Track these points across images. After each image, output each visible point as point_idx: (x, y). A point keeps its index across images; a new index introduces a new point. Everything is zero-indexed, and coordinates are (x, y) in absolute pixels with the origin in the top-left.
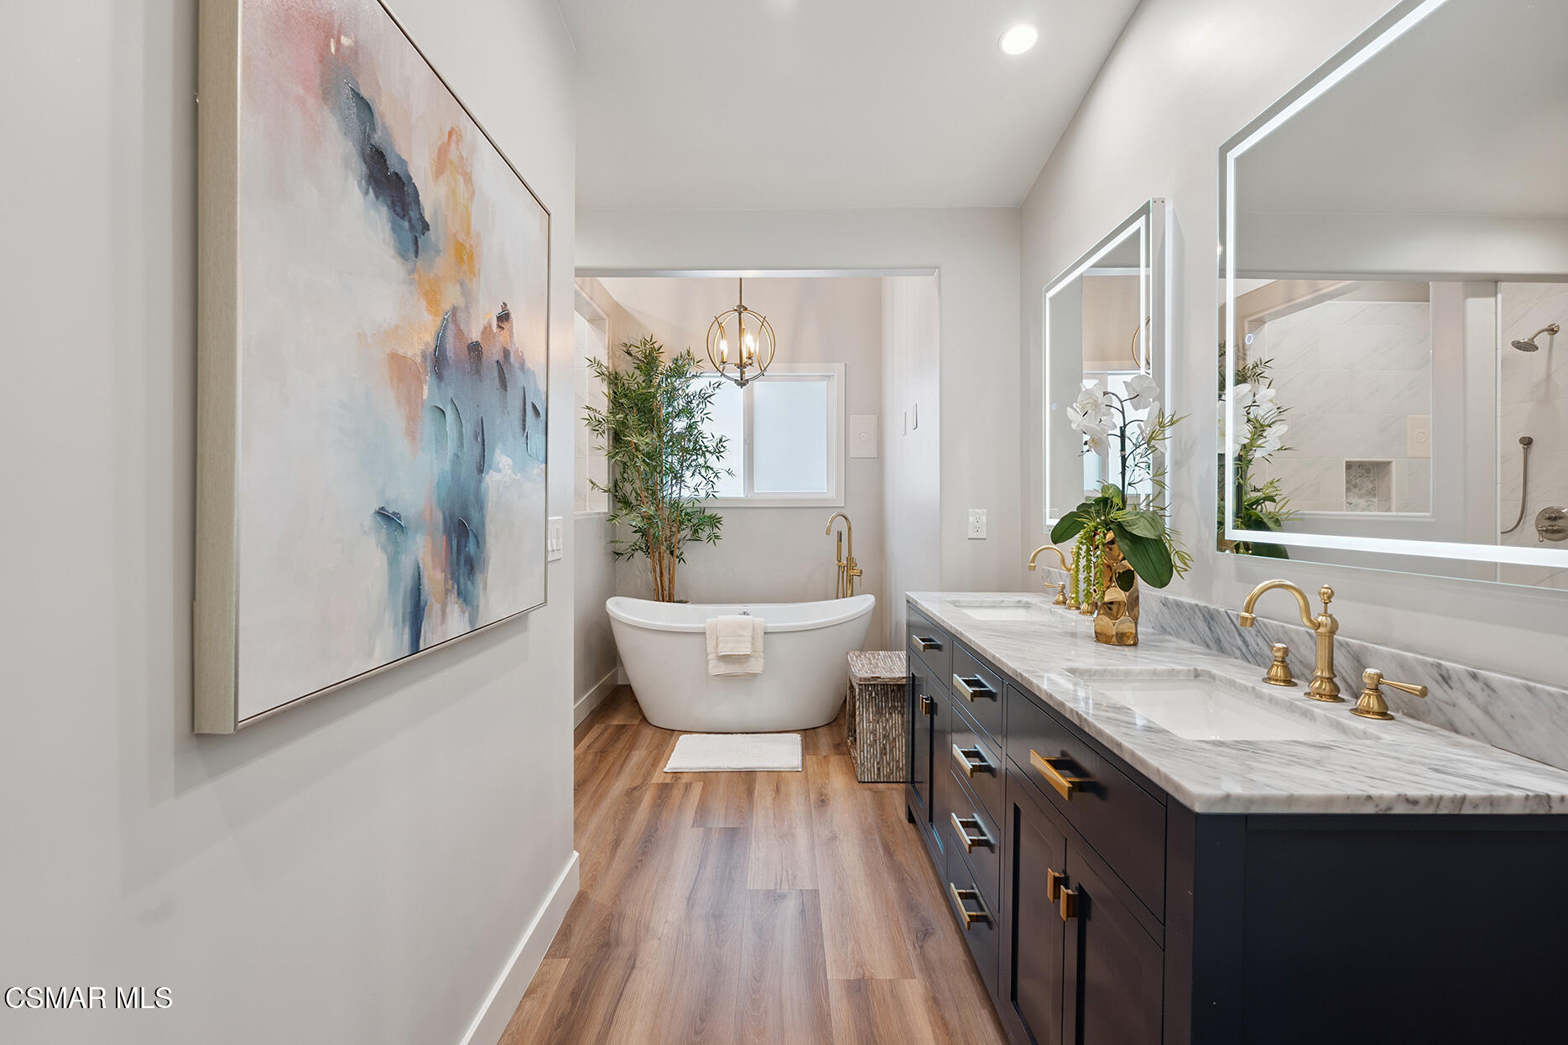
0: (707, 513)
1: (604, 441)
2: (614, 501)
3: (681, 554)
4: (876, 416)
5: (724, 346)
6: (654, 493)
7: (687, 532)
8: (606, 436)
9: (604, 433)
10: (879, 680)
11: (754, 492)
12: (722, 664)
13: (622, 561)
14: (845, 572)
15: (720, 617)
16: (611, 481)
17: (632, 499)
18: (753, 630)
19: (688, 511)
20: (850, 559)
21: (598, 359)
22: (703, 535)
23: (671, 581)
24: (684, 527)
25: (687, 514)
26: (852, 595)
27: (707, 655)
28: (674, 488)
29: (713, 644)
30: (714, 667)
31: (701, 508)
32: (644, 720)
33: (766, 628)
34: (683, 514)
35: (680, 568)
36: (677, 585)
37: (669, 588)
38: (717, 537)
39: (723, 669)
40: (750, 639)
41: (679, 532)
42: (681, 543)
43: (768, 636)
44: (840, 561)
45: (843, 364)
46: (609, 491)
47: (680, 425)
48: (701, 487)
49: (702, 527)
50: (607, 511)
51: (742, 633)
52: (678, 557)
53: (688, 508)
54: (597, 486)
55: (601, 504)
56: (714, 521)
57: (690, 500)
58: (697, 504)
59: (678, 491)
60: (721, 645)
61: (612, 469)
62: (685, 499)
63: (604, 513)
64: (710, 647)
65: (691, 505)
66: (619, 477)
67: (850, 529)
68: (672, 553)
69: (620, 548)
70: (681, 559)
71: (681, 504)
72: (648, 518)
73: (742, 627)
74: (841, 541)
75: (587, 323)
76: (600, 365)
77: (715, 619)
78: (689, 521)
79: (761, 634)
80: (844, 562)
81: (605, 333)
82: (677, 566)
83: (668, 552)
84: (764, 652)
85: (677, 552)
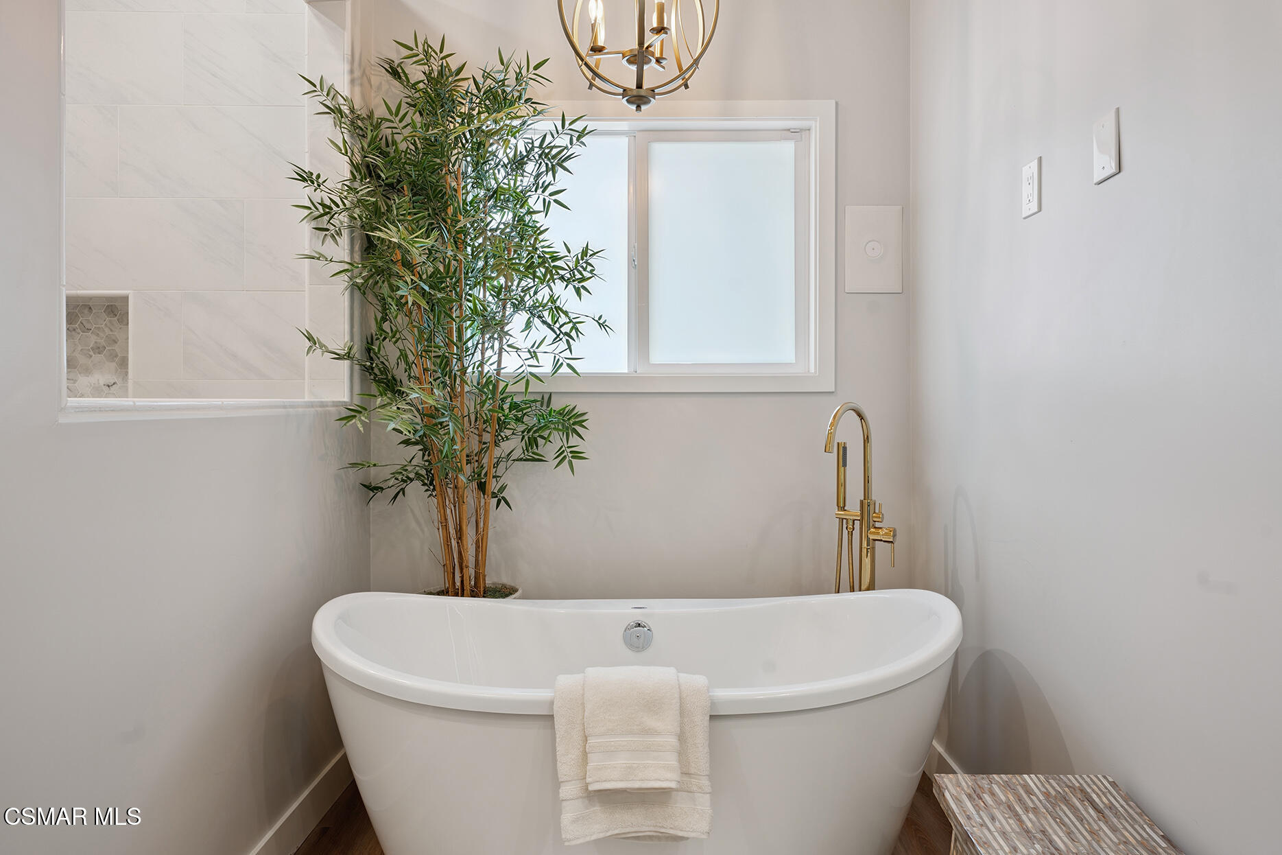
0: (557, 405)
1: (341, 250)
2: (363, 380)
3: (502, 489)
4: (899, 207)
5: (596, 8)
6: (444, 363)
7: (513, 444)
8: (344, 240)
9: (339, 234)
11: (648, 362)
12: (597, 808)
13: (380, 504)
14: (856, 533)
15: (592, 672)
16: (357, 338)
17: (400, 373)
18: (682, 713)
19: (517, 399)
20: (866, 505)
21: (328, 82)
22: (549, 449)
23: (480, 546)
24: (508, 432)
25: (514, 406)
26: (871, 587)
28: (489, 353)
29: (575, 753)
31: (543, 394)
33: (713, 704)
34: (506, 406)
35: (499, 517)
36: (493, 550)
37: (477, 560)
38: (577, 455)
40: (673, 741)
41: (497, 444)
42: (502, 466)
43: (722, 725)
44: (843, 509)
45: (833, 103)
46: (348, 356)
47: (499, 219)
48: (542, 348)
49: (545, 434)
50: (346, 400)
51: (651, 722)
52: (494, 495)
53: (516, 393)
54: (322, 346)
55: (336, 385)
56: (571, 422)
57: (518, 378)
58: (535, 387)
59: (495, 358)
60: (594, 760)
61: (358, 318)
62: (508, 375)
63: (335, 404)
64: (567, 764)
65: (521, 387)
66: (374, 329)
67: (867, 440)
68: (482, 487)
69: (377, 475)
70: (501, 500)
71: (502, 385)
72: (430, 415)
73: (651, 703)
74: (845, 465)
76: (332, 92)
77: (579, 677)
78: (519, 420)
79: (700, 722)
80: (853, 508)
81: (343, 28)
82: (493, 512)
83: (475, 484)
84: (710, 777)
85: (493, 486)
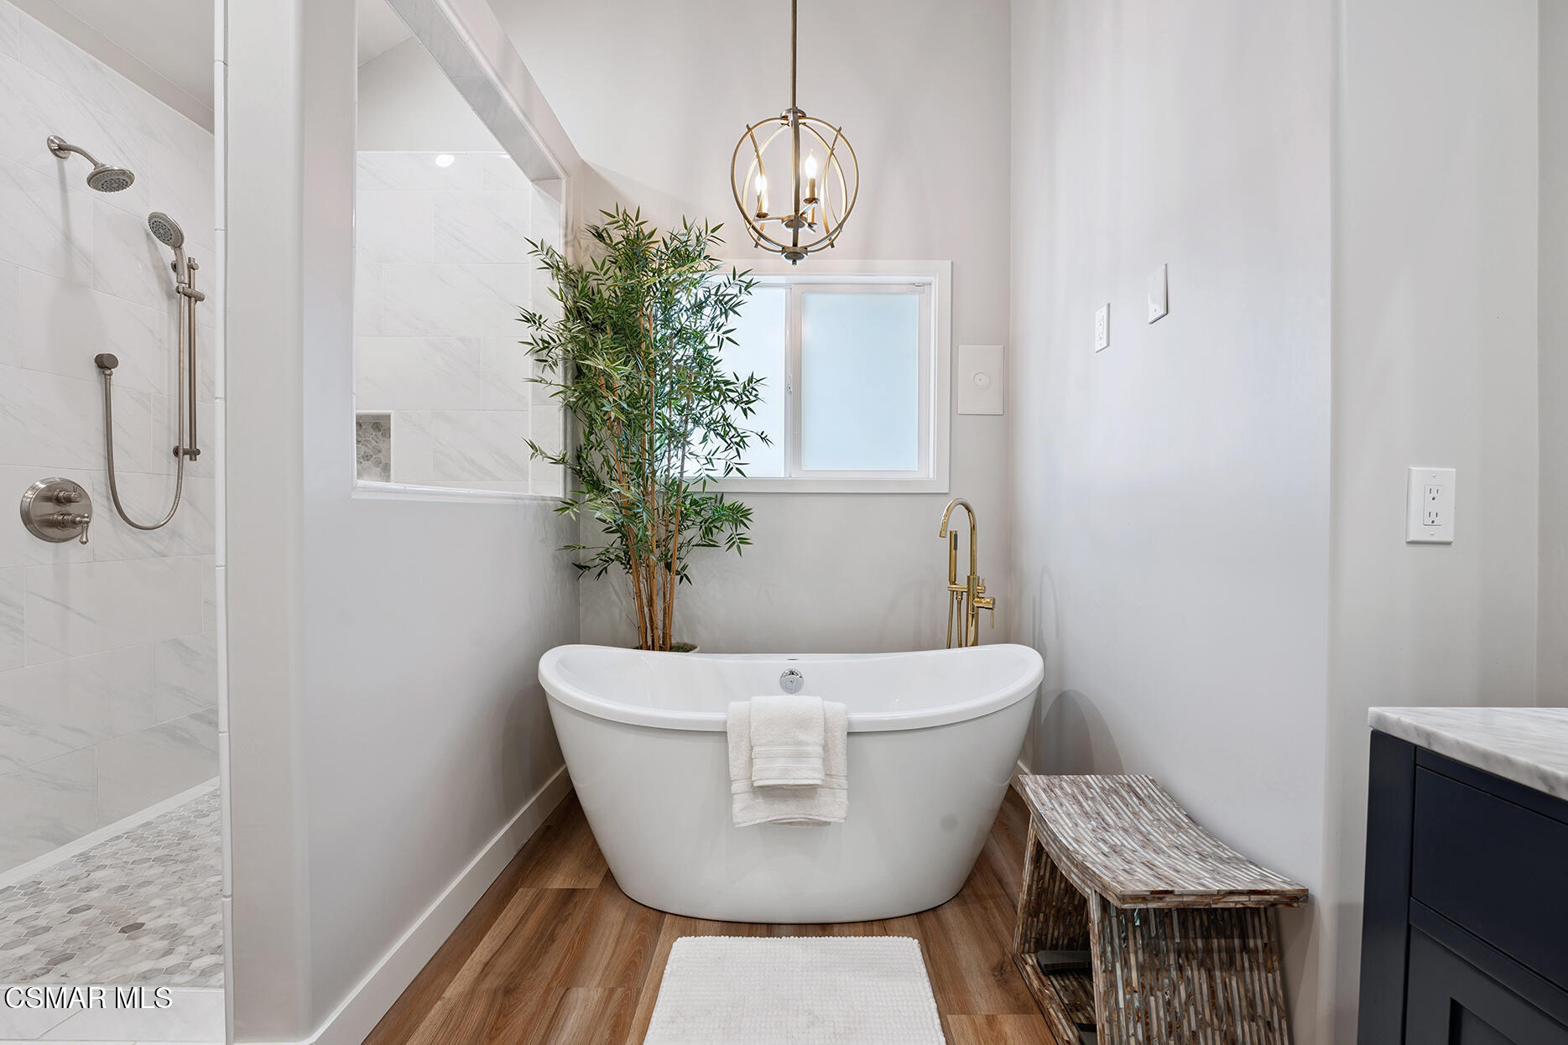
0: (727, 502)
1: (557, 377)
2: (574, 480)
3: (684, 568)
4: (1001, 347)
5: (761, 184)
6: (639, 467)
7: (693, 533)
8: (560, 369)
9: (556, 364)
10: (1168, 898)
11: (801, 468)
12: (760, 800)
13: (588, 580)
14: (964, 602)
15: (756, 700)
16: (569, 448)
17: (603, 475)
18: (826, 730)
19: (696, 497)
20: (972, 579)
21: (548, 244)
22: (721, 537)
23: (667, 612)
24: (689, 523)
25: (694, 503)
26: (975, 644)
27: (729, 782)
28: (674, 460)
29: (743, 759)
30: (742, 810)
31: (717, 493)
32: (610, 879)
33: (850, 724)
34: (688, 502)
35: (681, 590)
36: (676, 616)
37: (664, 624)
38: (744, 541)
39: (764, 812)
40: (819, 750)
41: (680, 531)
42: (684, 550)
43: (857, 739)
44: (954, 583)
45: (949, 262)
46: (563, 461)
47: (682, 353)
48: (716, 456)
49: (719, 525)
50: (561, 495)
51: (802, 736)
52: (678, 573)
53: (695, 492)
54: (542, 453)
55: (553, 484)
56: (739, 515)
57: (699, 478)
58: (710, 487)
59: (679, 464)
60: (758, 764)
61: (570, 432)
62: (690, 479)
63: (553, 499)
64: (737, 767)
65: (699, 487)
66: (582, 441)
67: (973, 528)
68: (668, 566)
69: (584, 556)
70: (684, 577)
71: (684, 486)
72: (628, 508)
73: (802, 723)
74: (956, 548)
75: (531, 183)
76: (550, 252)
77: (746, 704)
78: (698, 513)
79: (840, 737)
80: (962, 583)
81: (559, 200)
82: (677, 585)
83: (663, 564)
84: (847, 777)
85: (677, 566)
